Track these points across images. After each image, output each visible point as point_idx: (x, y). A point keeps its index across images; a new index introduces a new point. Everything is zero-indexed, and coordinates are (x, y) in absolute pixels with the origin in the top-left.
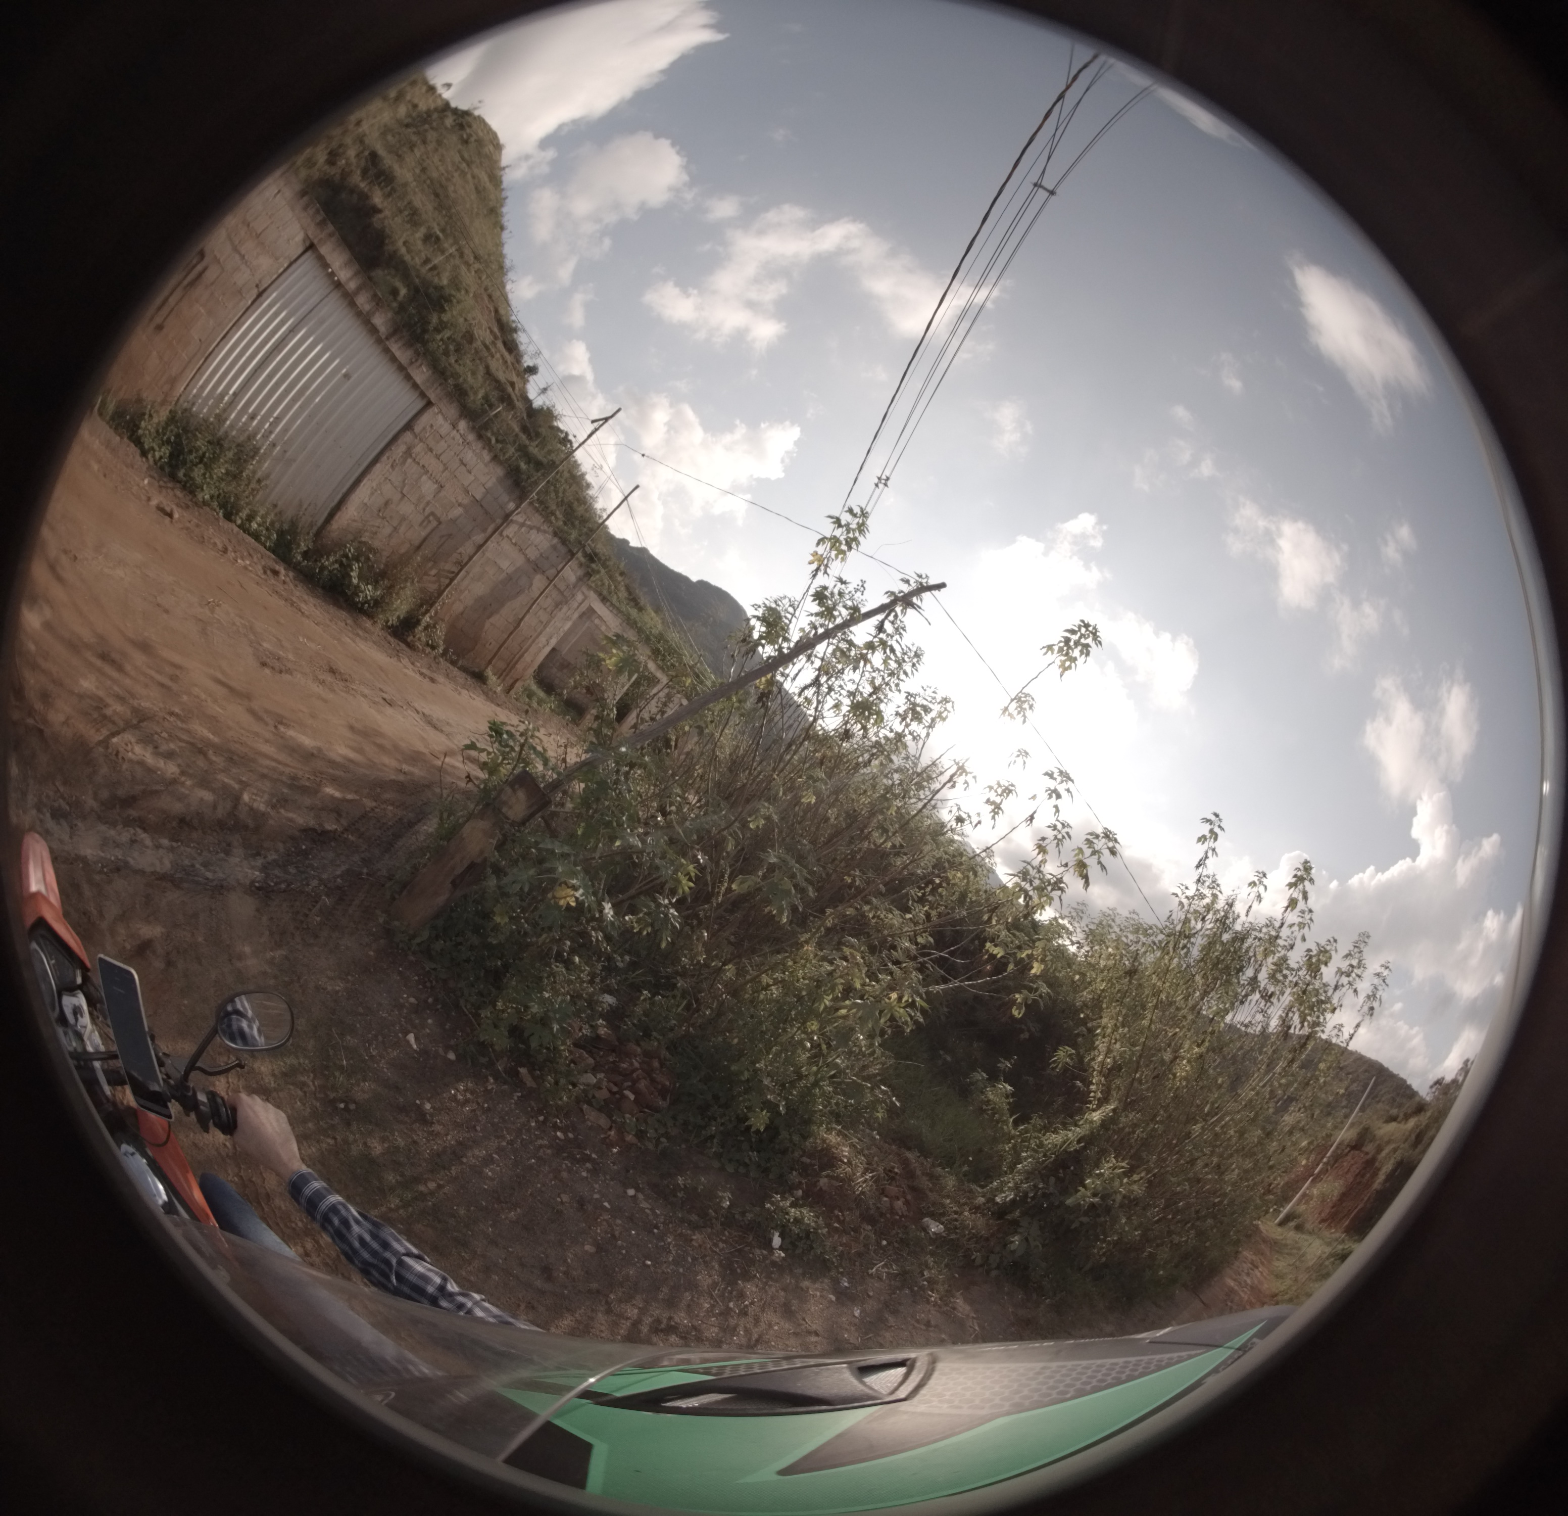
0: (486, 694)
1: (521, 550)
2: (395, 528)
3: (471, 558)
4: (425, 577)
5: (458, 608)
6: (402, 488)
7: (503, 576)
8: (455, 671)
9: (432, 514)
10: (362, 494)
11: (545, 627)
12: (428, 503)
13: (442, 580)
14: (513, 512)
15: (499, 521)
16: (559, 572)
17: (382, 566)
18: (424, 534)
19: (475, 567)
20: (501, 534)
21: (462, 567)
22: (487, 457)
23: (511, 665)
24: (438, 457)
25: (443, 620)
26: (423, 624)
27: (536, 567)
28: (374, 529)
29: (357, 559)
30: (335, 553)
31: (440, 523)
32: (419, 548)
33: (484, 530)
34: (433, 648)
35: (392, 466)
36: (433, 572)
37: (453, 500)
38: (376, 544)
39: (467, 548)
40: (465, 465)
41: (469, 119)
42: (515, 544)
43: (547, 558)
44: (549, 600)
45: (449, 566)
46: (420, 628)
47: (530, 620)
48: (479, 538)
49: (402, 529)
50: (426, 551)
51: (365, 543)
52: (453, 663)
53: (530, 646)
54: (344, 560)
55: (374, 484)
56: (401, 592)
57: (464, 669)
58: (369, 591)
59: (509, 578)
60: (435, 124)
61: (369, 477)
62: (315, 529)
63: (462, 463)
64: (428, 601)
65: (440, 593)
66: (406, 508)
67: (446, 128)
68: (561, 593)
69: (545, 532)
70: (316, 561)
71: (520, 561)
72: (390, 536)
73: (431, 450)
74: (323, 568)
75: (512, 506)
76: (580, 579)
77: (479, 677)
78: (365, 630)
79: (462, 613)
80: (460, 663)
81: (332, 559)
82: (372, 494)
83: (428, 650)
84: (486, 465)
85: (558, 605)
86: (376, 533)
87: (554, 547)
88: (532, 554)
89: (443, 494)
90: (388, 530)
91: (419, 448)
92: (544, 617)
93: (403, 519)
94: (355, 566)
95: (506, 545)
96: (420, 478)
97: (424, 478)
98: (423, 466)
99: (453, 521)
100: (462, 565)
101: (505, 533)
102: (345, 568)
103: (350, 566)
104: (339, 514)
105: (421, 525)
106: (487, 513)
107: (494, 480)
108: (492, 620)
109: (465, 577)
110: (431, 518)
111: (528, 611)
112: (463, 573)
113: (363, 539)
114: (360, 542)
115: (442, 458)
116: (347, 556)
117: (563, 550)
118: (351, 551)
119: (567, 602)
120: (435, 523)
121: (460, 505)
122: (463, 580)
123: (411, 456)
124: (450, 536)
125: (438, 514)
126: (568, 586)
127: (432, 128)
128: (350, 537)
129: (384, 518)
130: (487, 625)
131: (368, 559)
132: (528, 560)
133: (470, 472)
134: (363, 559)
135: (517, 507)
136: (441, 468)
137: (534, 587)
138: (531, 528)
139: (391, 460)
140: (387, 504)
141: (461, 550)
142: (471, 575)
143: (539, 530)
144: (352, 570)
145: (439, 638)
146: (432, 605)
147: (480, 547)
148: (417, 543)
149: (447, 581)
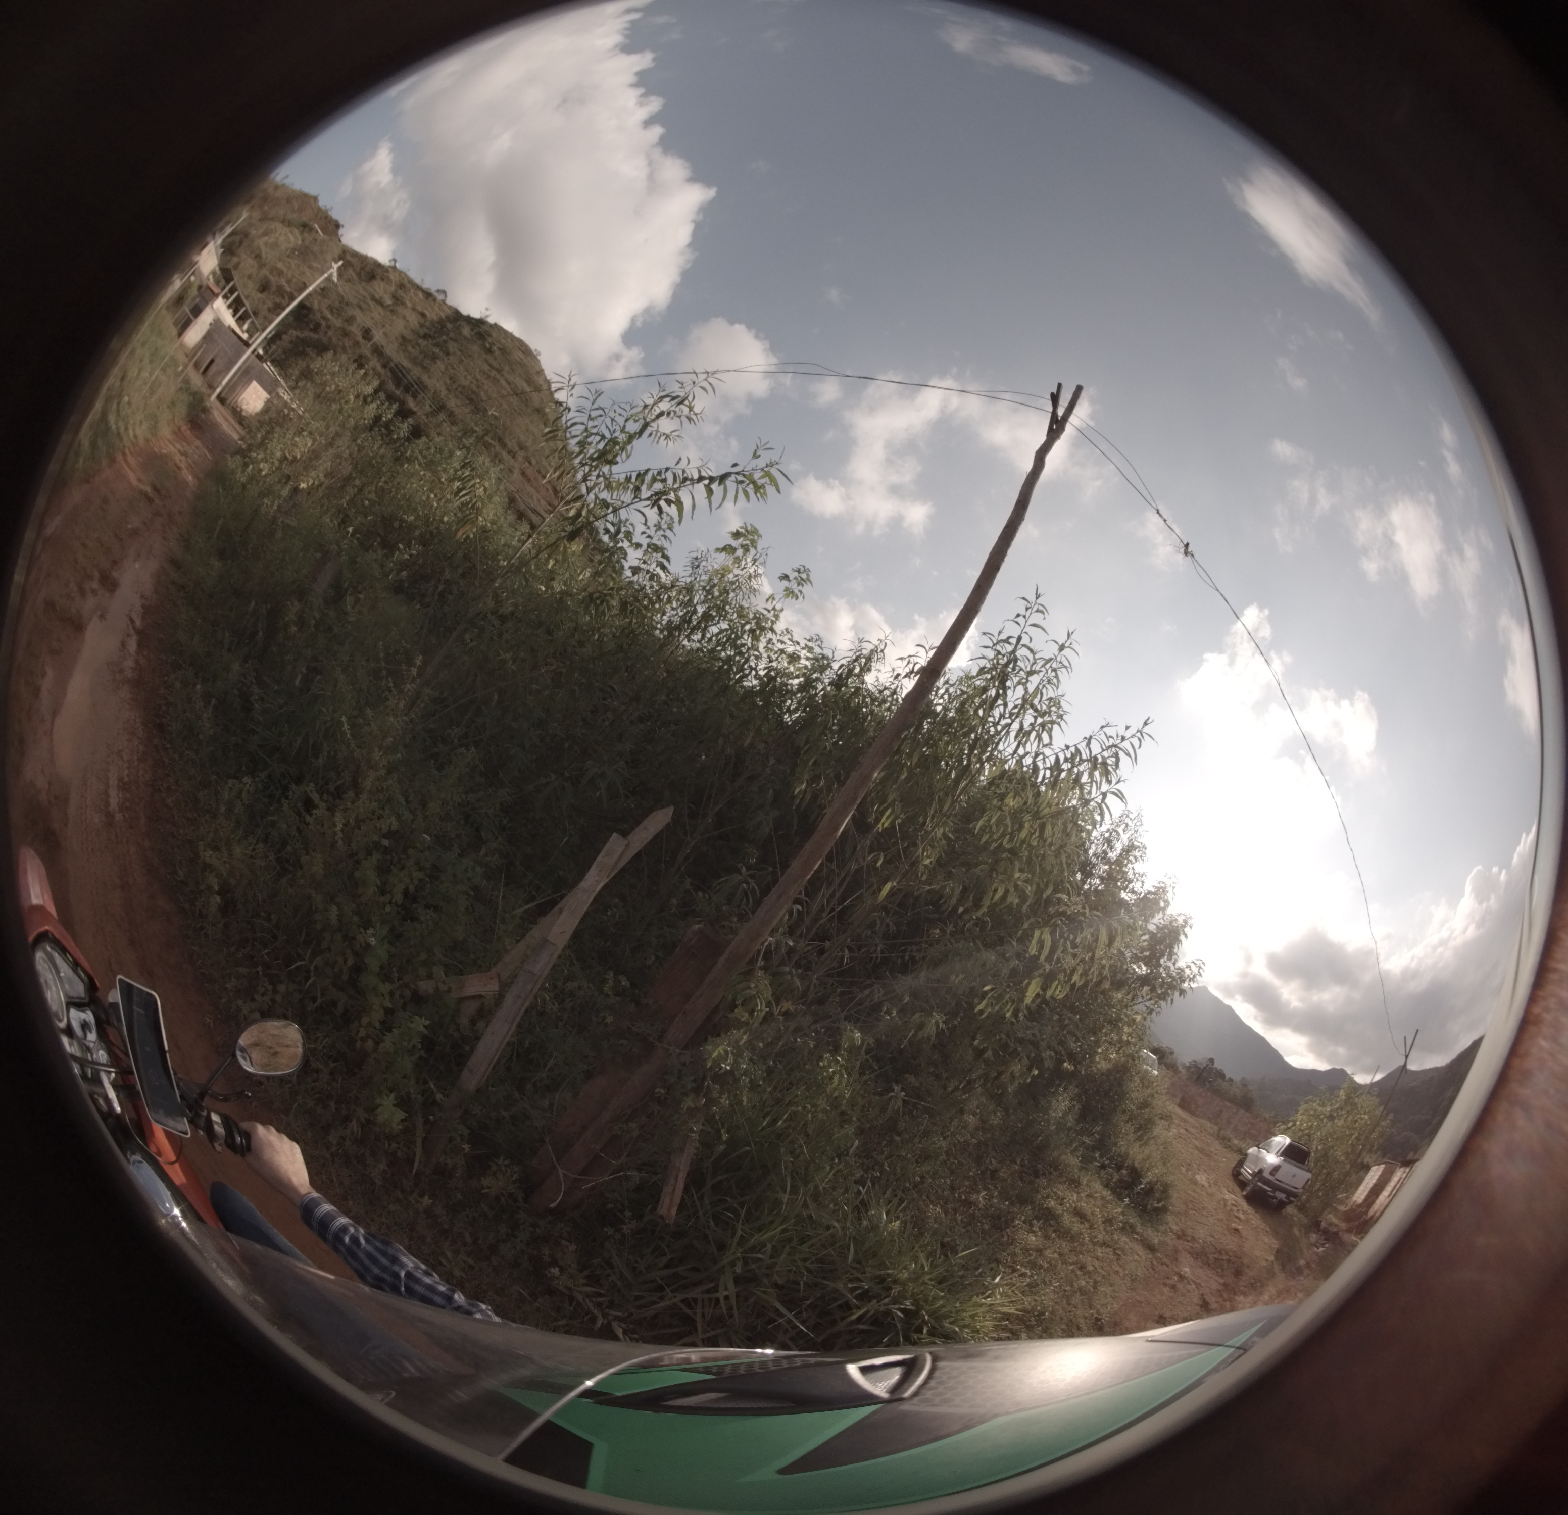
41: (485, 327)
60: (452, 335)
67: (465, 338)
127: (451, 339)
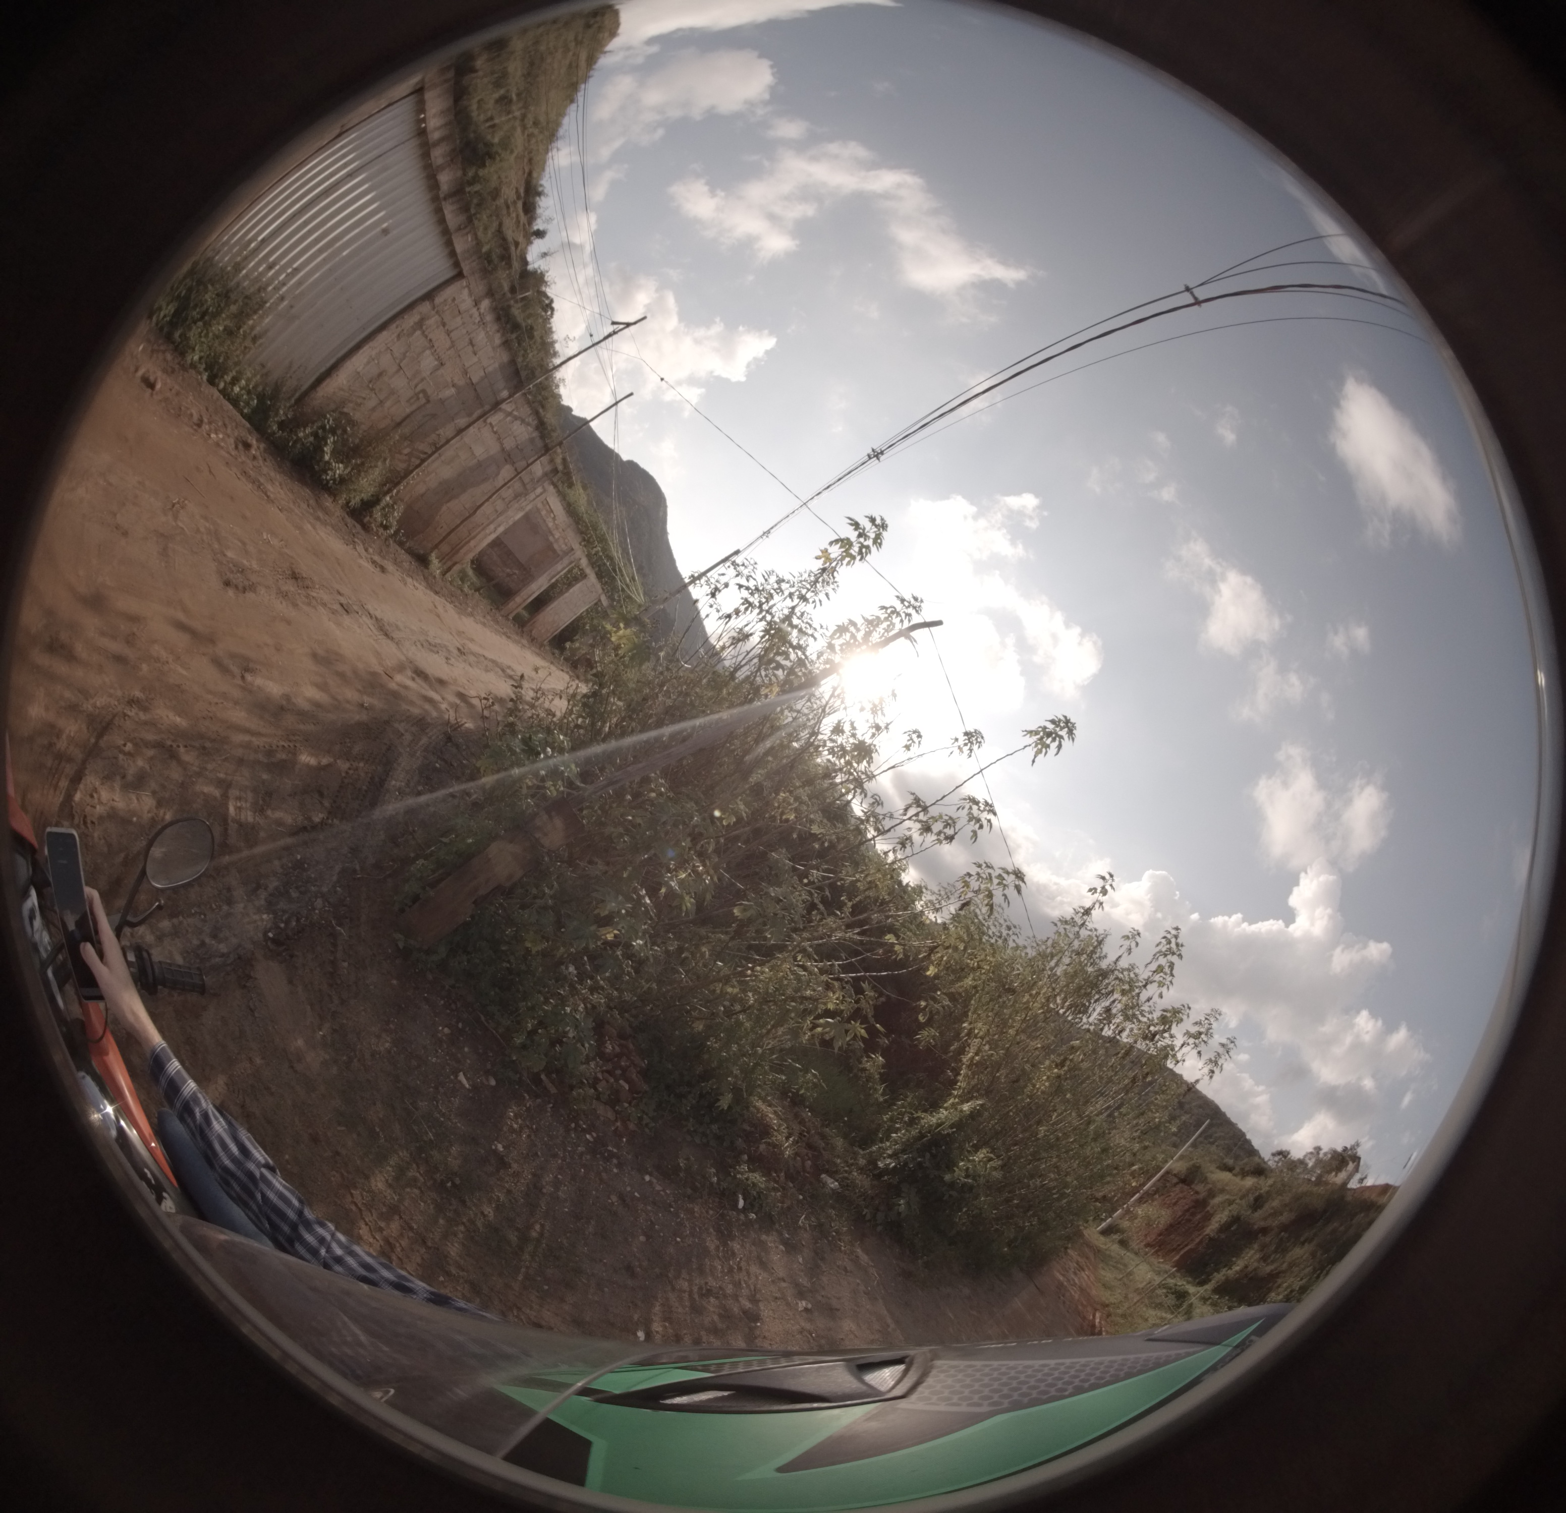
0: (426, 579)
1: (499, 439)
2: (381, 402)
3: (448, 441)
4: (397, 456)
5: (421, 489)
6: (401, 361)
7: (475, 461)
8: (404, 556)
9: (424, 391)
10: (358, 362)
11: (498, 517)
12: (423, 380)
13: (413, 460)
14: (504, 400)
15: (487, 407)
16: (528, 465)
17: (357, 441)
18: (408, 411)
19: (448, 452)
20: (485, 421)
21: (437, 449)
22: (498, 340)
23: (455, 550)
24: (448, 333)
25: (402, 500)
26: (383, 503)
27: (508, 457)
28: (359, 401)
29: (333, 431)
30: (313, 423)
31: (428, 401)
32: (399, 424)
33: (470, 415)
34: (386, 528)
35: (399, 335)
36: (406, 451)
37: (449, 380)
38: (357, 416)
39: (447, 431)
40: (473, 346)
42: (495, 433)
43: (522, 450)
44: (510, 491)
45: (423, 446)
46: (378, 507)
47: (487, 509)
48: (462, 422)
49: (388, 404)
50: (406, 429)
51: (346, 414)
52: (401, 544)
53: (479, 532)
54: (320, 432)
55: (374, 353)
56: (370, 471)
57: (410, 551)
58: (339, 469)
59: (480, 464)
61: (371, 344)
62: (297, 395)
63: (471, 343)
64: (394, 480)
65: (408, 473)
66: (399, 383)
68: (524, 485)
69: (528, 424)
70: (291, 430)
71: (495, 449)
72: (373, 409)
73: (444, 325)
74: (299, 439)
75: (505, 394)
76: (546, 474)
77: (422, 560)
78: (326, 511)
79: (422, 495)
80: (408, 544)
81: (308, 430)
82: (368, 363)
83: (381, 530)
84: (494, 348)
85: (517, 496)
86: (360, 405)
87: (532, 440)
88: (509, 444)
89: (439, 372)
90: (372, 403)
91: (432, 321)
92: (500, 505)
93: (392, 392)
94: (330, 440)
95: (486, 432)
96: (423, 351)
97: (428, 352)
98: (431, 340)
99: (442, 402)
100: (437, 448)
101: (489, 421)
102: (319, 441)
103: (325, 439)
104: (328, 381)
105: (408, 401)
106: (478, 397)
107: (497, 365)
108: (448, 505)
109: (437, 458)
110: (421, 395)
111: (487, 500)
112: (436, 455)
113: (345, 410)
114: (342, 413)
115: (452, 334)
116: (323, 427)
117: (539, 443)
118: (330, 422)
119: (526, 495)
120: (423, 401)
121: (453, 386)
122: (433, 462)
123: (421, 327)
124: (434, 416)
125: (429, 392)
126: (532, 480)
128: (333, 406)
129: (372, 389)
130: (444, 508)
131: (345, 431)
132: (503, 449)
133: (475, 354)
134: (339, 432)
135: (510, 396)
136: (448, 344)
137: (500, 477)
138: (516, 418)
139: (399, 329)
140: (380, 375)
141: (441, 431)
142: (443, 458)
143: (523, 421)
144: (326, 444)
145: (394, 517)
146: (398, 483)
147: (460, 431)
148: (398, 420)
149: (418, 462)
